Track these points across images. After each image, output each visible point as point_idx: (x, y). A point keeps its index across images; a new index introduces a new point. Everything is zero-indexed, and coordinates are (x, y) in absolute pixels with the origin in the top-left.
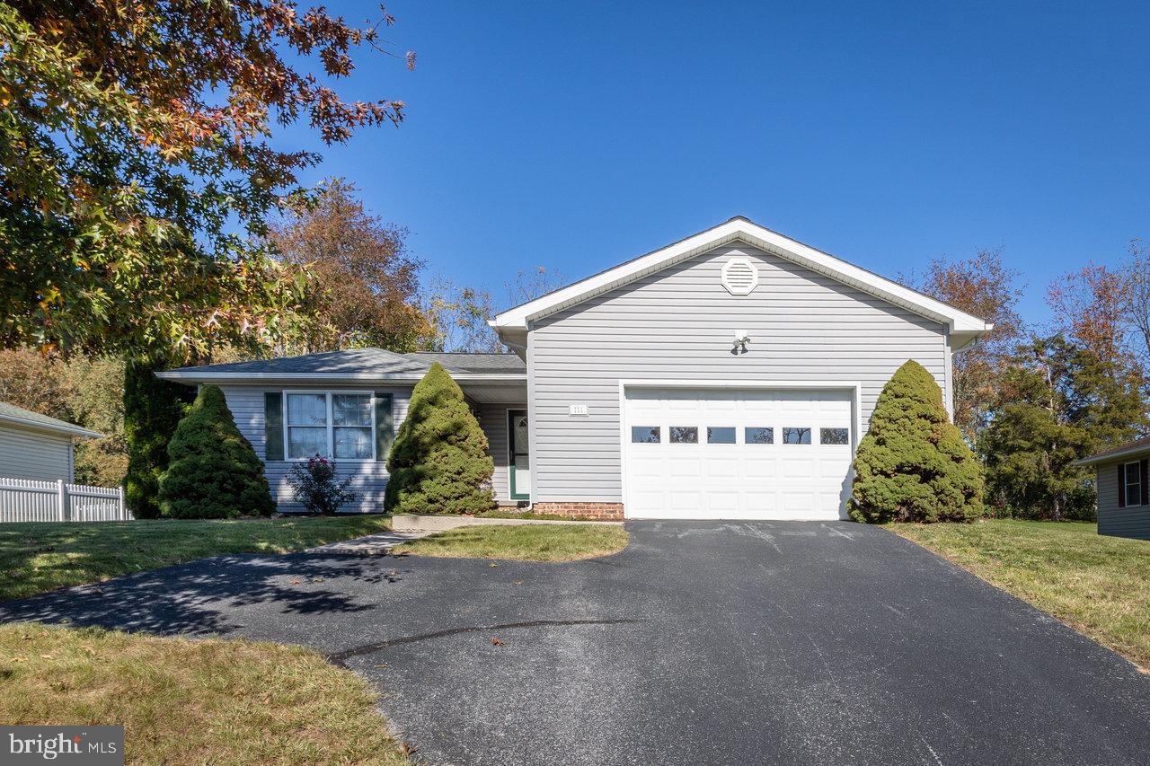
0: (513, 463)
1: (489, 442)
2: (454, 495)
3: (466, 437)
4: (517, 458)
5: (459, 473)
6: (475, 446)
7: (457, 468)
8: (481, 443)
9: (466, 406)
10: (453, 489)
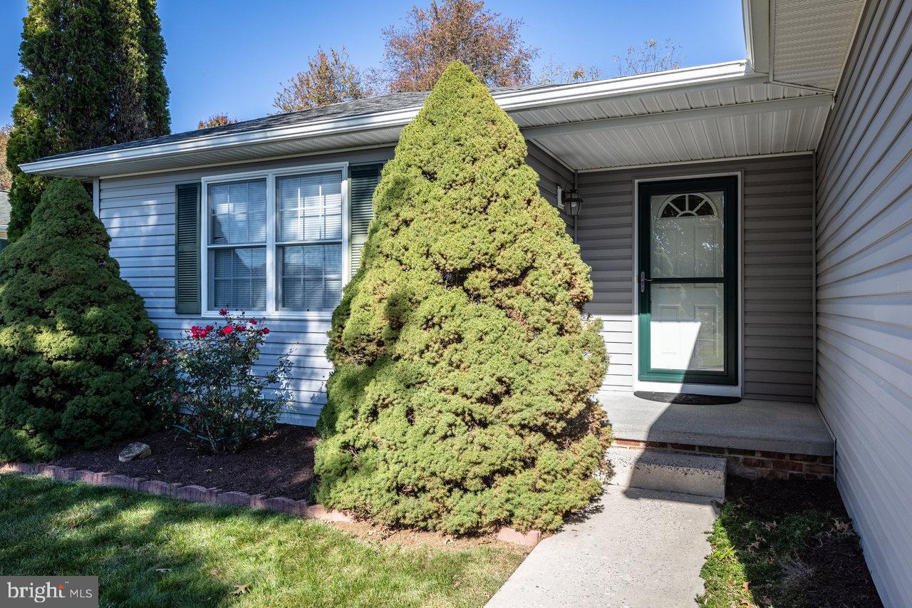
0: (645, 306)
1: (593, 277)
2: (476, 469)
3: (524, 273)
4: (655, 289)
5: (495, 399)
6: (551, 299)
7: (488, 384)
8: (570, 285)
9: (530, 175)
10: (473, 453)
